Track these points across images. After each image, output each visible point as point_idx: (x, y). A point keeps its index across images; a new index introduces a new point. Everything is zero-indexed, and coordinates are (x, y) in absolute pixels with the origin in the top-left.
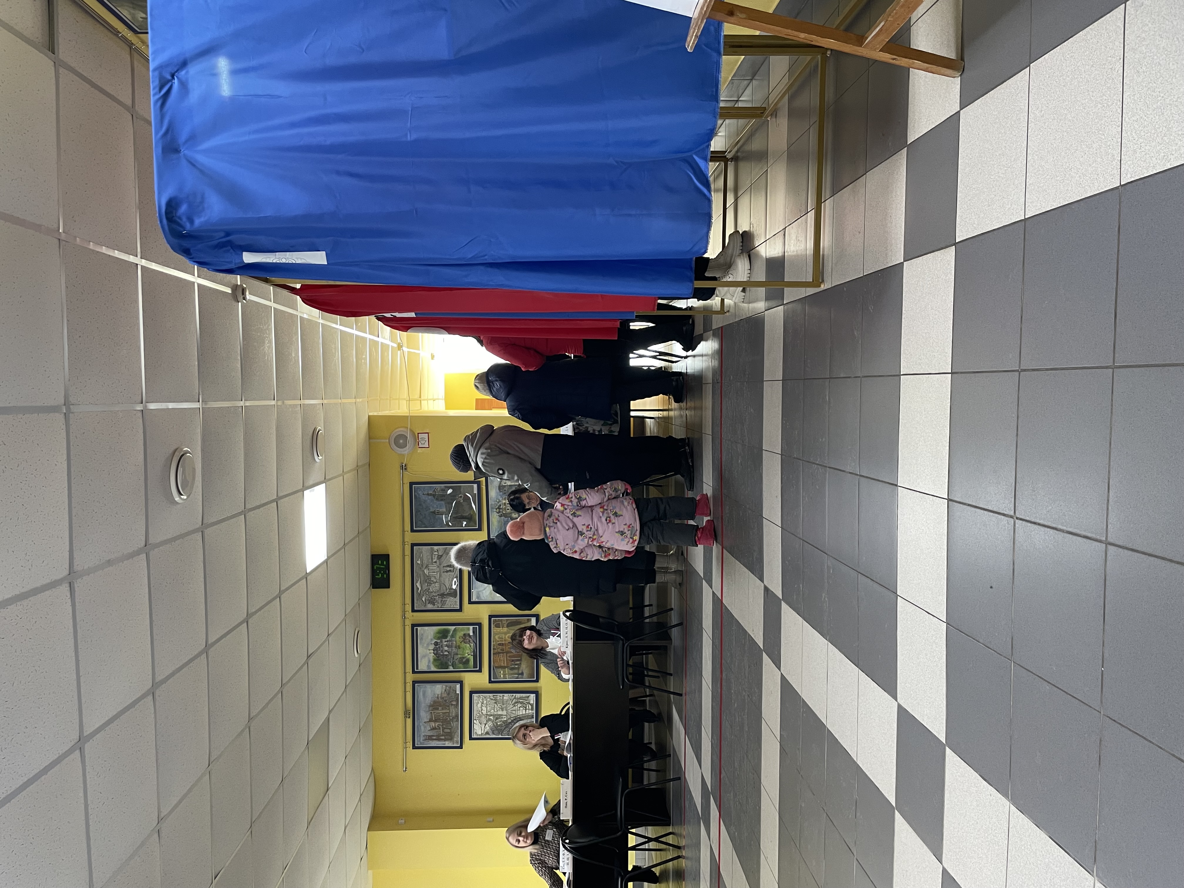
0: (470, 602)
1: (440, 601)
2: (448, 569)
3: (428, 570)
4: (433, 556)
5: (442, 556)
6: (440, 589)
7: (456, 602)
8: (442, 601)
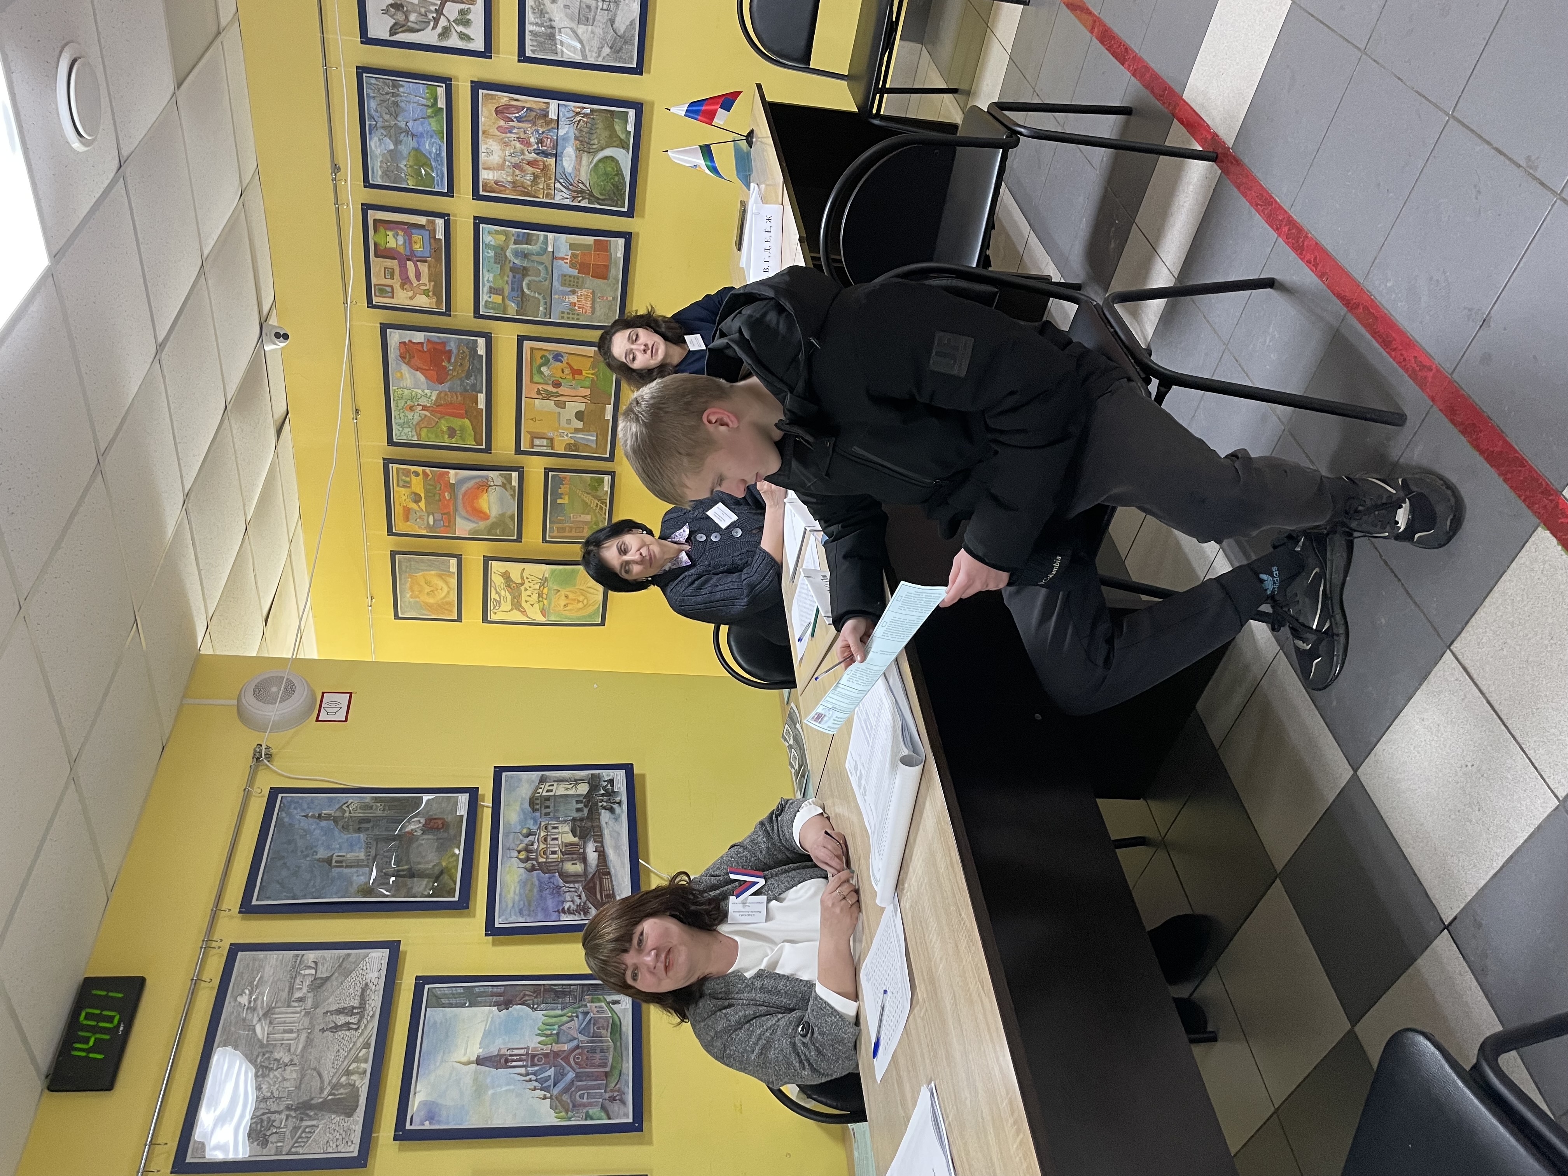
0: (403, 1134)
1: (288, 1131)
2: (341, 1020)
3: (270, 1023)
4: (298, 981)
5: (327, 979)
6: (298, 1088)
7: (348, 1131)
8: (296, 1128)
